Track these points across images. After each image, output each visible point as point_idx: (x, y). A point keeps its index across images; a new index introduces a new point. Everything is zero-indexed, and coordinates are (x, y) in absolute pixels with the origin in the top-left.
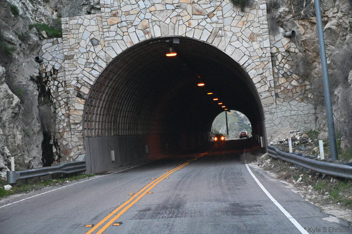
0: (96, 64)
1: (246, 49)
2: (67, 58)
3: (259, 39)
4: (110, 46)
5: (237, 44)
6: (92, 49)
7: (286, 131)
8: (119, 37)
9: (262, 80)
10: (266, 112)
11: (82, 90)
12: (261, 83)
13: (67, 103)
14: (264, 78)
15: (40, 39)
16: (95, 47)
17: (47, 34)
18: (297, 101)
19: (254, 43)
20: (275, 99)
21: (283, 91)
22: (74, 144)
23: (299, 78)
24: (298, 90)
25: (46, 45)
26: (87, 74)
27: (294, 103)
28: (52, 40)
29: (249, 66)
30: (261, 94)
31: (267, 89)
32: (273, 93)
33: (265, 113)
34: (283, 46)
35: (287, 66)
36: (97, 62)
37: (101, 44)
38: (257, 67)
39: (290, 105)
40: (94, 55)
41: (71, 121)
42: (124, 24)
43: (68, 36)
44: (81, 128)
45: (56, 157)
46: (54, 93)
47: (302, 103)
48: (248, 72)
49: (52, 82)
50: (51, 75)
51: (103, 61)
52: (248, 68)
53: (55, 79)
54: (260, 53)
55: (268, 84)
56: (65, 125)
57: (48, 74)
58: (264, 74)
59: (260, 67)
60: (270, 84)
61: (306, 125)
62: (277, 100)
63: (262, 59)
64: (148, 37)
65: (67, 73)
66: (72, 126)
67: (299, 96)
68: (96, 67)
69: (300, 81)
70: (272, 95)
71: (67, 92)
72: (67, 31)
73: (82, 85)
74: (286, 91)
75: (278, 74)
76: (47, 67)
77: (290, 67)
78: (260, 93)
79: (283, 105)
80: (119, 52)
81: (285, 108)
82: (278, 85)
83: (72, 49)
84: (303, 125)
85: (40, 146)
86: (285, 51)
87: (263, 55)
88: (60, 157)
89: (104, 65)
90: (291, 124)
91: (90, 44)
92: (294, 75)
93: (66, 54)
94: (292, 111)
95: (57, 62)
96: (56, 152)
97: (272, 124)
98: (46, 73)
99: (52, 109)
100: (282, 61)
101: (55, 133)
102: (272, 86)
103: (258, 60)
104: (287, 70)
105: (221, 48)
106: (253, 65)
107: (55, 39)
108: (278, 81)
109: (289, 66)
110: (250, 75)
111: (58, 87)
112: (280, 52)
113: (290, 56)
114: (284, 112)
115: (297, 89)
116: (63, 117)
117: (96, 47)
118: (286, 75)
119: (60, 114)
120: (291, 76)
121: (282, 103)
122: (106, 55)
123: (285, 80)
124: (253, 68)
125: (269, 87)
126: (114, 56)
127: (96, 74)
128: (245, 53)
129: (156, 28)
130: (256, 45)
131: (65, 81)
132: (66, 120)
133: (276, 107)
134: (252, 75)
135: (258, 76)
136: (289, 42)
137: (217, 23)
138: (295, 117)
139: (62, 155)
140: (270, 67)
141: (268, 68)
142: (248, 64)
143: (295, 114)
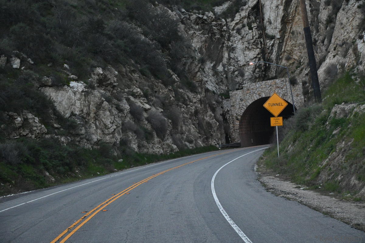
2: (232, 106)
3: (300, 96)
4: (247, 101)
6: (241, 102)
8: (250, 98)
11: (238, 117)
13: (233, 122)
15: (222, 100)
17: (225, 97)
22: (236, 137)
25: (225, 102)
26: (240, 112)
28: (226, 100)
36: (243, 107)
37: (244, 101)
38: (300, 106)
40: (242, 105)
41: (235, 129)
42: (252, 93)
43: (232, 98)
44: (239, 131)
45: (230, 142)
46: (228, 119)
49: (227, 115)
50: (227, 112)
51: (245, 107)
52: (296, 106)
53: (228, 114)
54: (300, 101)
56: (233, 130)
57: (226, 112)
63: (301, 103)
64: (260, 97)
65: (232, 112)
66: (236, 131)
68: (243, 109)
71: (233, 118)
72: (231, 96)
73: (238, 116)
76: (225, 109)
80: (251, 103)
83: (234, 103)
85: (225, 138)
87: (302, 101)
88: (232, 142)
91: (240, 100)
93: (231, 105)
95: (229, 107)
96: (230, 140)
98: (225, 112)
99: (228, 125)
101: (229, 133)
107: (227, 99)
111: (229, 117)
116: (232, 127)
119: (231, 126)
122: (246, 105)
124: (298, 106)
127: (243, 111)
128: (295, 101)
129: (263, 94)
130: (299, 98)
131: (232, 115)
132: (233, 128)
137: (285, 91)
139: (232, 141)
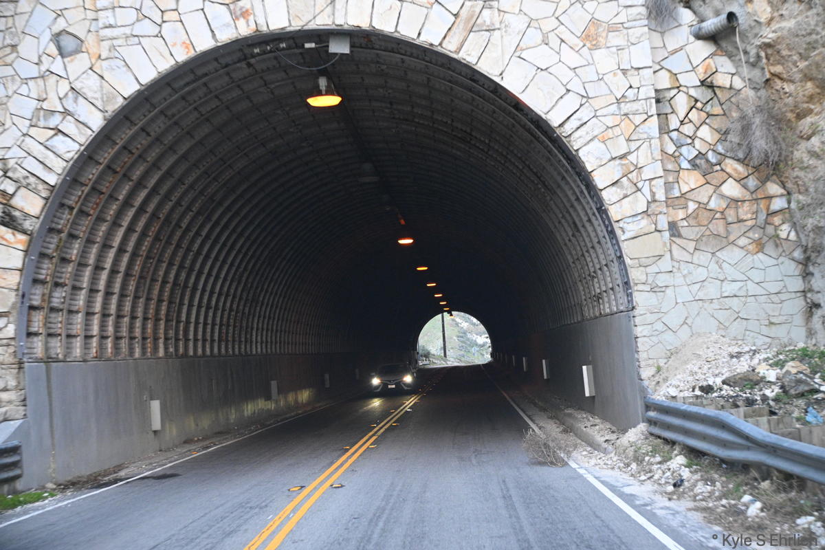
0: (69, 117)
1: (571, 74)
3: (616, 40)
4: (117, 55)
5: (542, 56)
6: (57, 66)
7: (711, 349)
8: (146, 28)
9: (626, 176)
10: (636, 284)
11: (17, 201)
12: (622, 187)
14: (632, 169)
16: (69, 59)
18: (742, 248)
19: (597, 54)
20: (668, 242)
21: (694, 215)
23: (746, 174)
24: (745, 211)
26: (37, 149)
27: (731, 255)
29: (582, 129)
30: (621, 224)
31: (642, 206)
32: (663, 223)
33: (636, 288)
34: (692, 69)
35: (705, 132)
36: (70, 109)
37: (88, 52)
38: (610, 133)
39: (717, 262)
40: (64, 87)
44: (10, 330)
47: (760, 255)
48: (577, 150)
51: (93, 108)
52: (580, 137)
54: (619, 85)
55: (646, 190)
58: (632, 158)
59: (620, 133)
60: (651, 190)
61: (773, 331)
62: (674, 246)
63: (625, 108)
64: (244, 29)
67: (750, 234)
68: (69, 126)
69: (752, 182)
70: (659, 228)
73: (20, 185)
74: (705, 215)
75: (675, 157)
77: (717, 136)
78: (618, 221)
79: (695, 261)
80: (148, 75)
81: (701, 273)
82: (678, 194)
84: (765, 330)
86: (699, 84)
87: (631, 94)
89: (97, 122)
90: (722, 326)
91: (52, 49)
92: (728, 161)
94: (726, 282)
97: (659, 326)
100: (690, 115)
102: (657, 197)
103: (614, 107)
104: (707, 147)
105: (488, 67)
106: (595, 127)
108: (678, 182)
109: (714, 132)
110: (583, 158)
112: (681, 86)
113: (715, 99)
114: (698, 286)
115: (740, 210)
117: (72, 61)
118: (703, 161)
120: (720, 164)
121: (692, 254)
122: (101, 87)
123: (702, 181)
124: (596, 136)
125: (648, 202)
126: (130, 88)
127: (70, 148)
128: (568, 87)
130: (605, 60)
133: (673, 267)
134: (592, 159)
135: (611, 162)
136: (712, 55)
138: (735, 303)
140: (652, 134)
141: (645, 136)
142: (578, 123)
143: (737, 295)
